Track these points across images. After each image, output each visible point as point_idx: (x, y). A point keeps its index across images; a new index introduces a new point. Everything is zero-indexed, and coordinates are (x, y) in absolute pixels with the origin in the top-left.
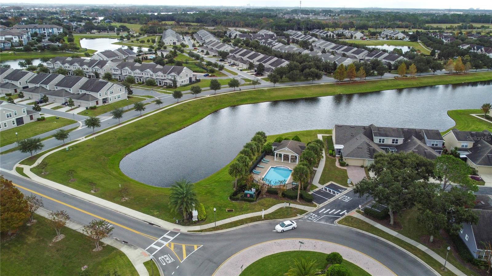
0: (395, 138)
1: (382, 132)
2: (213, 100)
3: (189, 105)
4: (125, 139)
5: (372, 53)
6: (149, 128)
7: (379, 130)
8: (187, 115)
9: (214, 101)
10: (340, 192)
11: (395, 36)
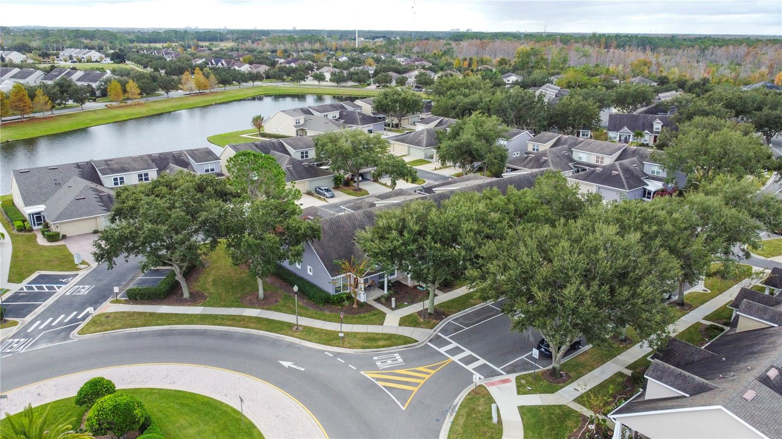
0: (143, 172)
1: (116, 166)
7: (108, 165)
10: (65, 283)
11: (85, 56)
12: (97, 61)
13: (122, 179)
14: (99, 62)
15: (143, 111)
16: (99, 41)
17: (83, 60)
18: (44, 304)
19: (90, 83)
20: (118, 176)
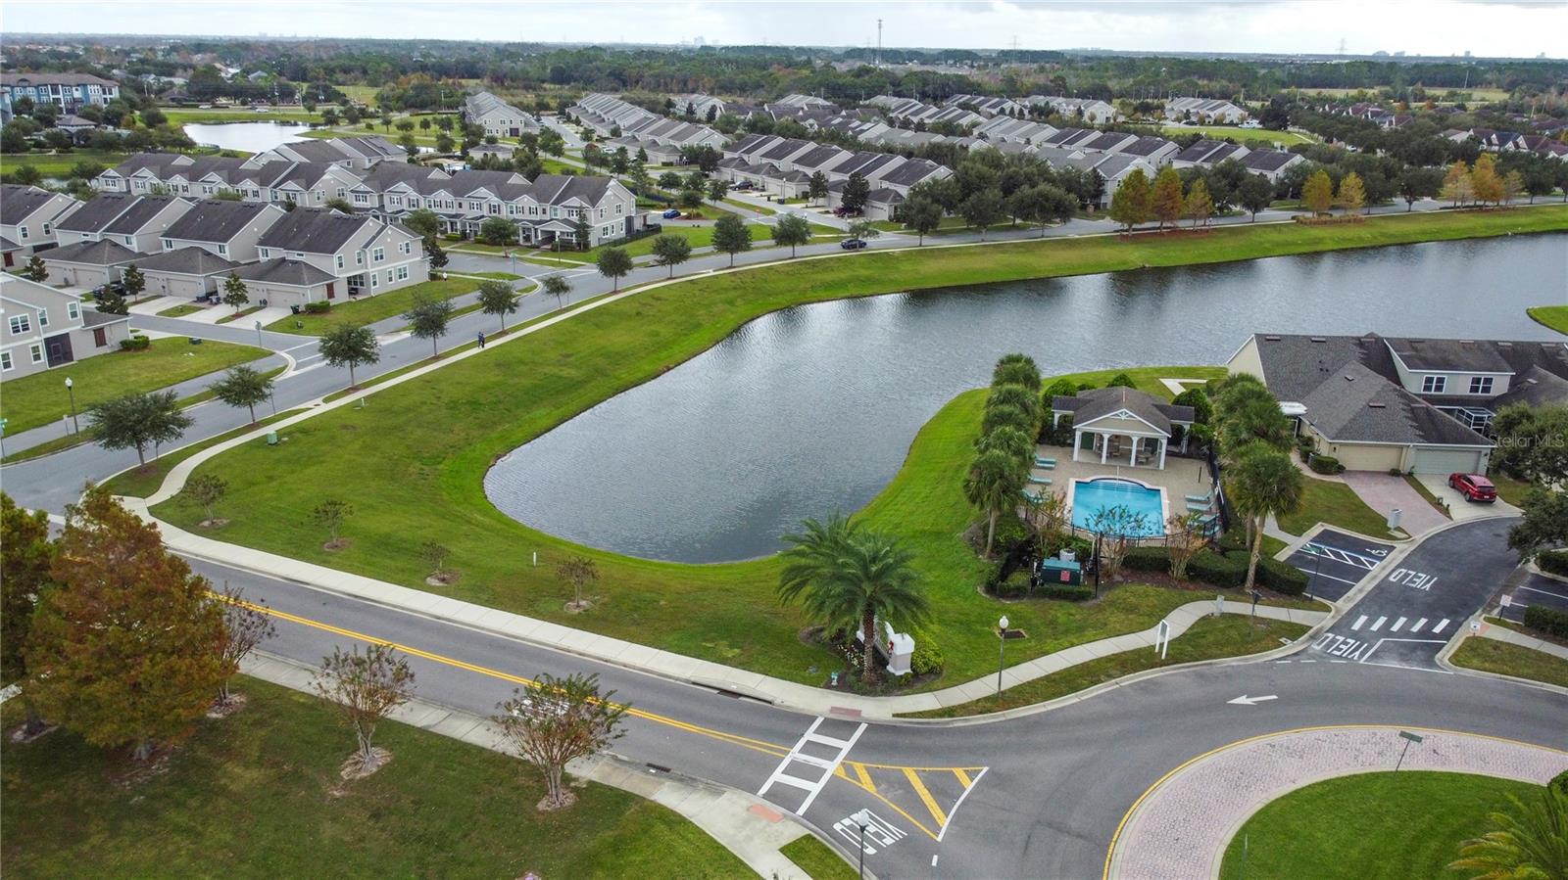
0: (1483, 374)
1: (1430, 355)
2: (733, 284)
3: (658, 299)
4: (474, 404)
5: (1191, 148)
6: (546, 370)
7: (1415, 349)
8: (665, 331)
9: (735, 288)
10: (1381, 559)
11: (1212, 114)
12: (1231, 124)
13: (1441, 380)
14: (1236, 125)
15: (1365, 234)
16: (1224, 82)
17: (1207, 120)
18: (1358, 586)
19: (1265, 172)
20: (1435, 374)
